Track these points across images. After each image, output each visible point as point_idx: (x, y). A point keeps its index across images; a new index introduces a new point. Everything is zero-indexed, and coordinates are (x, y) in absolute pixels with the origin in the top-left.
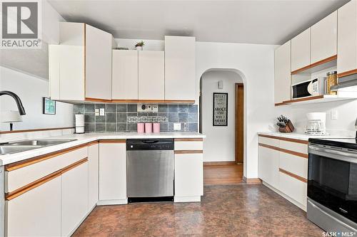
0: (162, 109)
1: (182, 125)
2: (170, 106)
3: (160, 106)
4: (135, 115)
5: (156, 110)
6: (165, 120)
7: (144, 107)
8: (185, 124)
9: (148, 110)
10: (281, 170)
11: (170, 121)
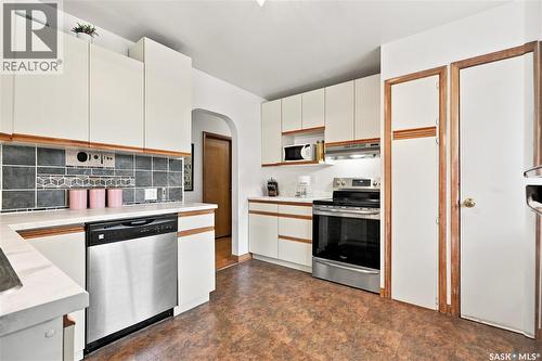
0: (123, 161)
1: (159, 190)
2: (138, 157)
3: (118, 156)
4: (59, 172)
5: (110, 164)
6: (128, 182)
7: (82, 157)
8: (164, 189)
9: (90, 163)
10: (280, 237)
11: (137, 185)
